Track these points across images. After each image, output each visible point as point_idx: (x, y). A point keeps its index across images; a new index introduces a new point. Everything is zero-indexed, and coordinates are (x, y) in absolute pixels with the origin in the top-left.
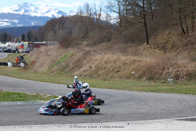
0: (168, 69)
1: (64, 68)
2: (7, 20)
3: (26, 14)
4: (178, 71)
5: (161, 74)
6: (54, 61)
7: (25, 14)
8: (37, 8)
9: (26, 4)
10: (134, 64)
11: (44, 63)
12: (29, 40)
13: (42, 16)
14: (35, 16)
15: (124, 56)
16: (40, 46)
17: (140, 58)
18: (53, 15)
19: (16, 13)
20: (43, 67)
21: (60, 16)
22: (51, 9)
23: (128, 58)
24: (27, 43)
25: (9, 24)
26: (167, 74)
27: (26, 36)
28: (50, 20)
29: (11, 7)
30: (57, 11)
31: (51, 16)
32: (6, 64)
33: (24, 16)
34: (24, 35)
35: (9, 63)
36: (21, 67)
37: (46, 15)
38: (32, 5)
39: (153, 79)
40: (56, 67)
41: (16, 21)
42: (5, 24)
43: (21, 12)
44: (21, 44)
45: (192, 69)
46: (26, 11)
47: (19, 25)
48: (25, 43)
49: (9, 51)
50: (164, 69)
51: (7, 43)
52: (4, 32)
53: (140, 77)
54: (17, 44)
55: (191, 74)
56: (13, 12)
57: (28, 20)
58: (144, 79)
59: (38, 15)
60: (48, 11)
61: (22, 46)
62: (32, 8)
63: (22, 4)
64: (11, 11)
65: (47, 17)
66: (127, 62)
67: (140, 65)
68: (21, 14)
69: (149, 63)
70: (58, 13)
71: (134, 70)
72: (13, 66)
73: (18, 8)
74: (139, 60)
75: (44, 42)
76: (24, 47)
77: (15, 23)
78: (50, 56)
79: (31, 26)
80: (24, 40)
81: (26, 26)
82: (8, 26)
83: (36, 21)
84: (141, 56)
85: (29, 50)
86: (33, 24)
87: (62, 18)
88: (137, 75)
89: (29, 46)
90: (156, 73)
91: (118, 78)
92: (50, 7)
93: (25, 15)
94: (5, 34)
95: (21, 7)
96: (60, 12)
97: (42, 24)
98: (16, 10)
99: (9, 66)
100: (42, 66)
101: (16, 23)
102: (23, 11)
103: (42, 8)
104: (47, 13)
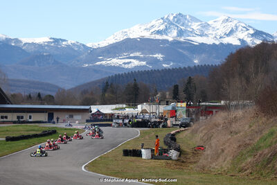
1: (269, 161)
2: (138, 54)
3: (182, 39)
6: (247, 145)
7: (178, 39)
8: (207, 26)
9: (180, 18)
11: (223, 151)
12: (188, 99)
13: (217, 43)
14: (202, 45)
16: (214, 111)
18: (242, 41)
19: (158, 37)
20: (221, 160)
21: (258, 42)
22: (237, 27)
24: (184, 105)
25: (144, 63)
27: (181, 89)
28: (234, 51)
29: (148, 27)
30: (252, 32)
31: (238, 43)
32: (137, 154)
33: (176, 43)
34: (176, 87)
35: (143, 151)
36: (170, 159)
37: (226, 40)
38: (194, 19)
40: (249, 160)
41: (159, 56)
42: (135, 63)
43: (171, 36)
44: (169, 108)
46: (181, 33)
47: (164, 65)
48: (179, 104)
49: (143, 124)
51: (139, 107)
52: (132, 82)
54: (162, 109)
56: (152, 37)
57: (185, 53)
59: (209, 41)
60: (231, 33)
61: (173, 113)
62: (195, 26)
63: (171, 18)
64: (147, 35)
65: (229, 45)
68: (171, 39)
70: (252, 35)
72: (153, 157)
73: (162, 27)
75: (223, 102)
76: (178, 114)
77: (156, 60)
78: (236, 133)
79: (192, 66)
80: (176, 98)
81: (182, 66)
82: (141, 66)
83: (203, 55)
85: (188, 121)
86: (196, 61)
87: (263, 45)
89: (187, 111)
92: (235, 22)
93: (180, 43)
94: (136, 85)
95: (169, 24)
96: (257, 34)
97: (217, 61)
98: (159, 32)
99: (144, 157)
100: (218, 157)
101: (159, 61)
102: (175, 33)
103: (218, 25)
104: (228, 35)
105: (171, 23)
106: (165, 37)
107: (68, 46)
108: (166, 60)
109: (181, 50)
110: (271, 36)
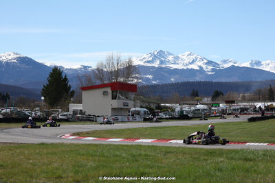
2: (137, 75)
3: (163, 66)
7: (161, 66)
8: (177, 58)
9: (161, 53)
13: (185, 68)
14: (176, 69)
18: (200, 67)
19: (149, 65)
21: (210, 68)
22: (196, 59)
25: (141, 81)
29: (141, 58)
30: (206, 61)
31: (198, 68)
33: (160, 68)
37: (190, 67)
38: (170, 54)
41: (150, 76)
42: (135, 81)
43: (156, 64)
46: (162, 62)
47: (153, 82)
56: (145, 65)
57: (166, 74)
59: (180, 67)
60: (193, 62)
62: (170, 58)
63: (156, 53)
64: (142, 63)
65: (192, 70)
68: (157, 66)
70: (206, 63)
73: (150, 59)
77: (148, 79)
79: (170, 82)
81: (164, 82)
83: (177, 76)
86: (172, 80)
92: (195, 55)
93: (163, 68)
96: (209, 63)
98: (148, 62)
101: (150, 79)
102: (158, 62)
103: (184, 57)
104: (191, 64)
105: (155, 56)
106: (153, 65)
107: (93, 70)
108: (154, 79)
109: (163, 73)
110: (218, 64)
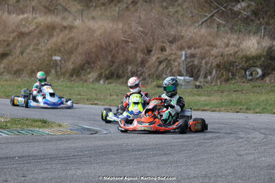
0: (163, 49)
4: (193, 56)
5: (143, 63)
10: (51, 36)
15: (9, 13)
17: (64, 18)
23: (26, 19)
26: (160, 62)
39: (119, 77)
45: (231, 50)
50: (149, 51)
53: (77, 72)
55: (232, 64)
58: (93, 75)
66: (25, 30)
67: (71, 39)
69: (98, 33)
71: (57, 51)
74: (65, 24)
84: (66, 14)
88: (70, 66)
90: (127, 62)
91: (9, 72)
